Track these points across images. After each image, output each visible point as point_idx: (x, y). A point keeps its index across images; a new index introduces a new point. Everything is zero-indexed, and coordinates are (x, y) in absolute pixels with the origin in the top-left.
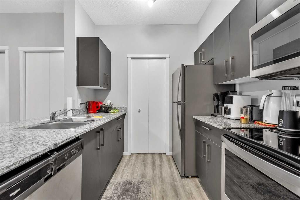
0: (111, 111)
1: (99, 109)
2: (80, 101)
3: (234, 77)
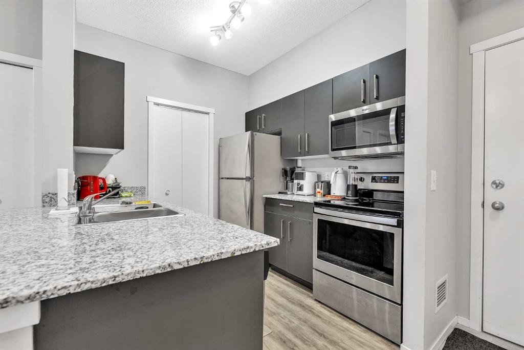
1: (105, 190)
3: (308, 154)
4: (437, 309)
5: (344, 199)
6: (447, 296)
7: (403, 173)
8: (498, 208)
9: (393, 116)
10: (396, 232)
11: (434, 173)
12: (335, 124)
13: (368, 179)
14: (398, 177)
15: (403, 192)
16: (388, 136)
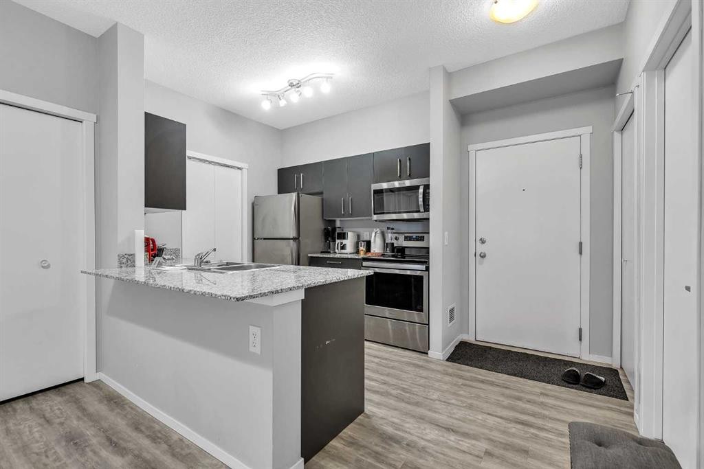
3: (351, 215)
4: (449, 325)
5: (383, 255)
6: (455, 317)
7: (428, 233)
8: (483, 256)
9: (421, 190)
10: (424, 274)
11: (446, 233)
12: (376, 192)
13: (402, 238)
14: (423, 237)
15: (429, 248)
16: (418, 206)
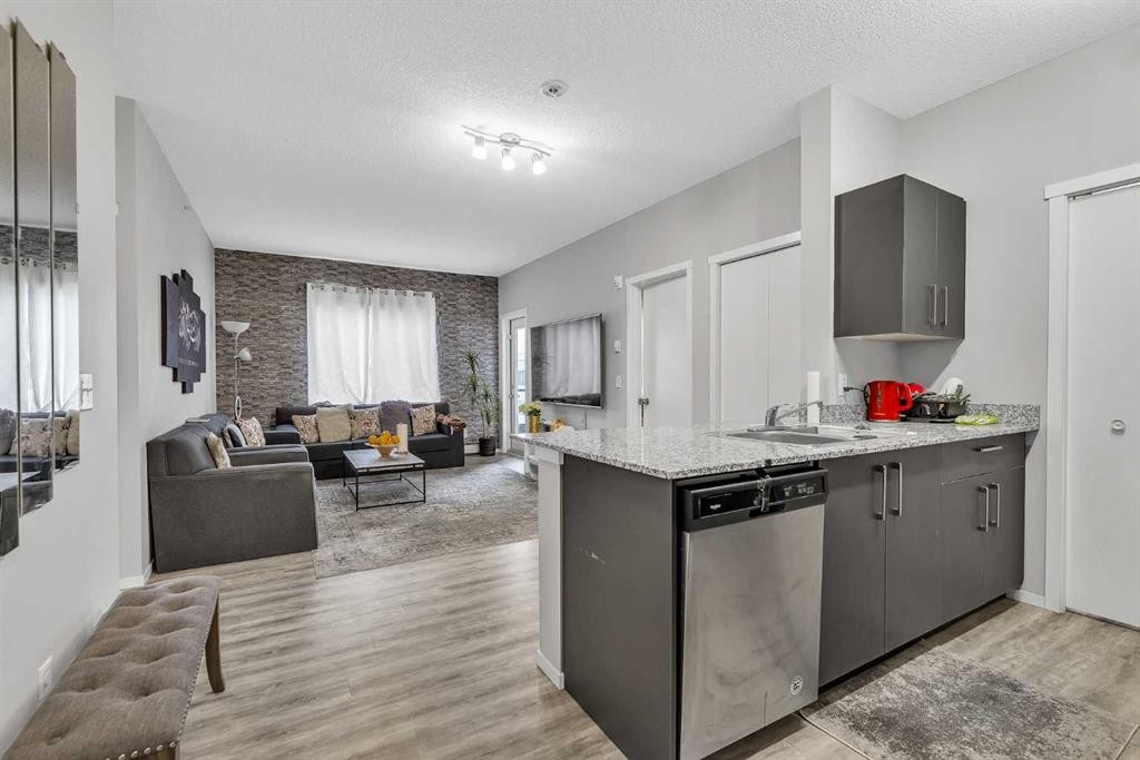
0: (958, 419)
1: (908, 407)
2: (843, 381)
